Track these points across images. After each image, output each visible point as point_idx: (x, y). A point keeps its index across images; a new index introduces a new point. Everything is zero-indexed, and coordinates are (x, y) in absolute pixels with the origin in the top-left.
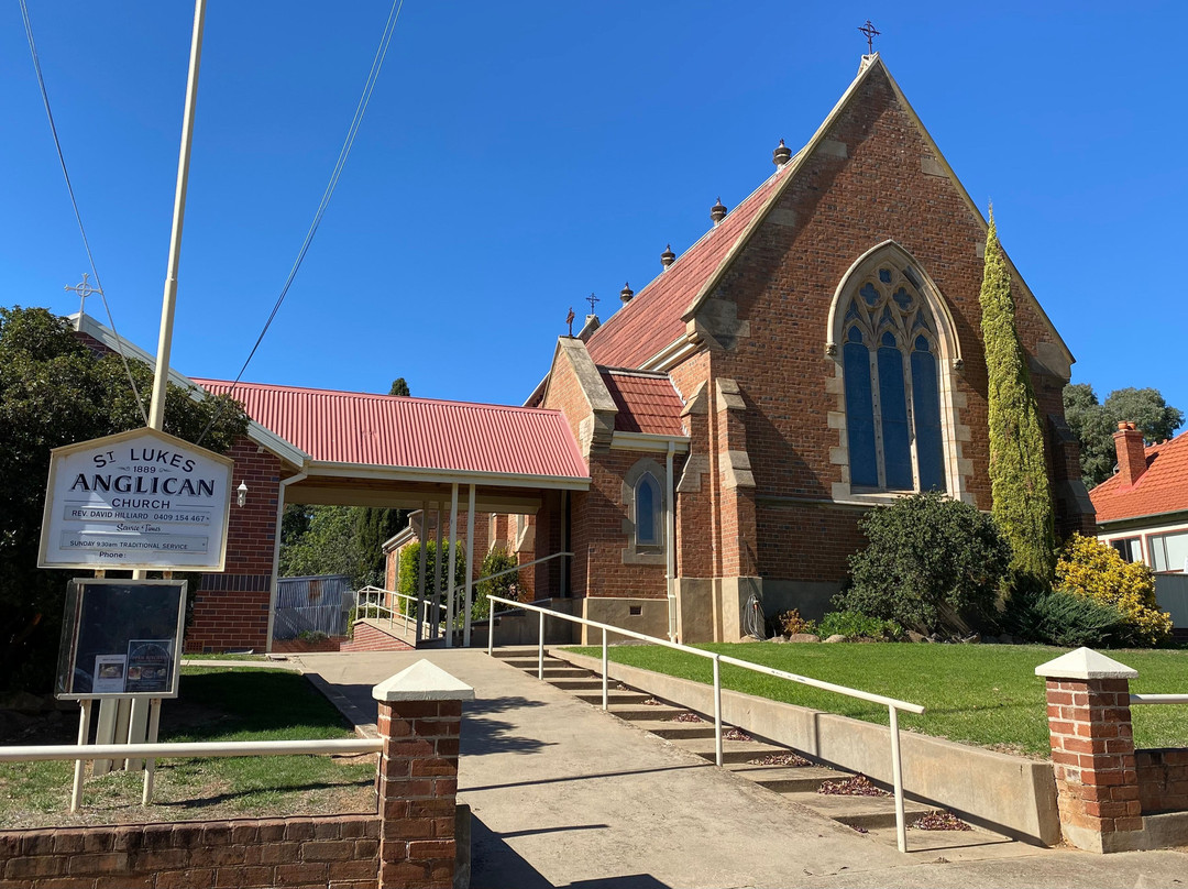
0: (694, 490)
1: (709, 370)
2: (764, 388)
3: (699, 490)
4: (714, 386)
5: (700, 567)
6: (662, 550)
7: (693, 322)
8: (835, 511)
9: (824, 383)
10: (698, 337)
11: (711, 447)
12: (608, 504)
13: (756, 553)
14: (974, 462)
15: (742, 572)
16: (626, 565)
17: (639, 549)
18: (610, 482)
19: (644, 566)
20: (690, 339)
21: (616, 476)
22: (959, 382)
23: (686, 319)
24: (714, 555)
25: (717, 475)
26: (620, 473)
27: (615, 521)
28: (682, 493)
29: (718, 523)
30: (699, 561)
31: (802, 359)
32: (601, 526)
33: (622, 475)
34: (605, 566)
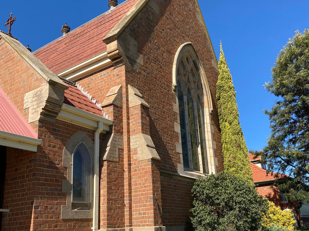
0: (115, 160)
1: (124, 78)
2: (150, 99)
3: (118, 160)
4: (127, 89)
5: (118, 220)
6: (89, 206)
7: (115, 43)
8: (179, 180)
9: (172, 105)
10: (118, 54)
11: (125, 130)
12: (52, 165)
13: (161, 208)
14: (218, 160)
15: (156, 223)
16: (65, 220)
17: (74, 206)
18: (54, 147)
19: (77, 220)
20: (109, 55)
21: (59, 142)
22: (211, 120)
23: (108, 41)
24: (126, 209)
25: (129, 151)
26: (62, 141)
27: (57, 181)
28: (108, 161)
29: (130, 185)
30: (117, 214)
31: (164, 89)
32: (44, 185)
33: (64, 142)
34: (46, 222)
